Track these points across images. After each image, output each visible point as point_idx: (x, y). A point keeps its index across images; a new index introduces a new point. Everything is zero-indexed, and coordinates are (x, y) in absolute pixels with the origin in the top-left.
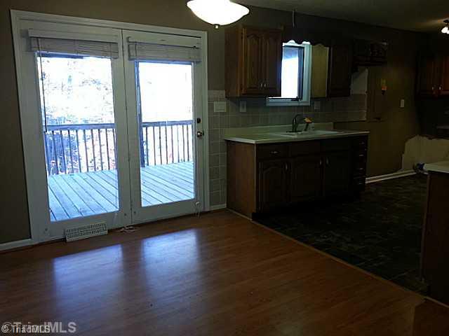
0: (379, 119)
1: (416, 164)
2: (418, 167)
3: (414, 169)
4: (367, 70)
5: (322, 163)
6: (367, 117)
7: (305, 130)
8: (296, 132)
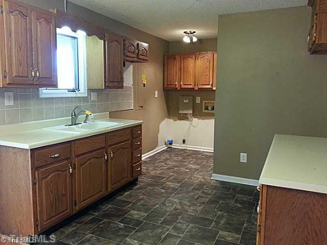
0: (142, 107)
1: (167, 141)
2: (168, 143)
3: (165, 144)
4: (132, 66)
5: (107, 158)
6: (134, 106)
7: (85, 122)
8: (75, 124)
